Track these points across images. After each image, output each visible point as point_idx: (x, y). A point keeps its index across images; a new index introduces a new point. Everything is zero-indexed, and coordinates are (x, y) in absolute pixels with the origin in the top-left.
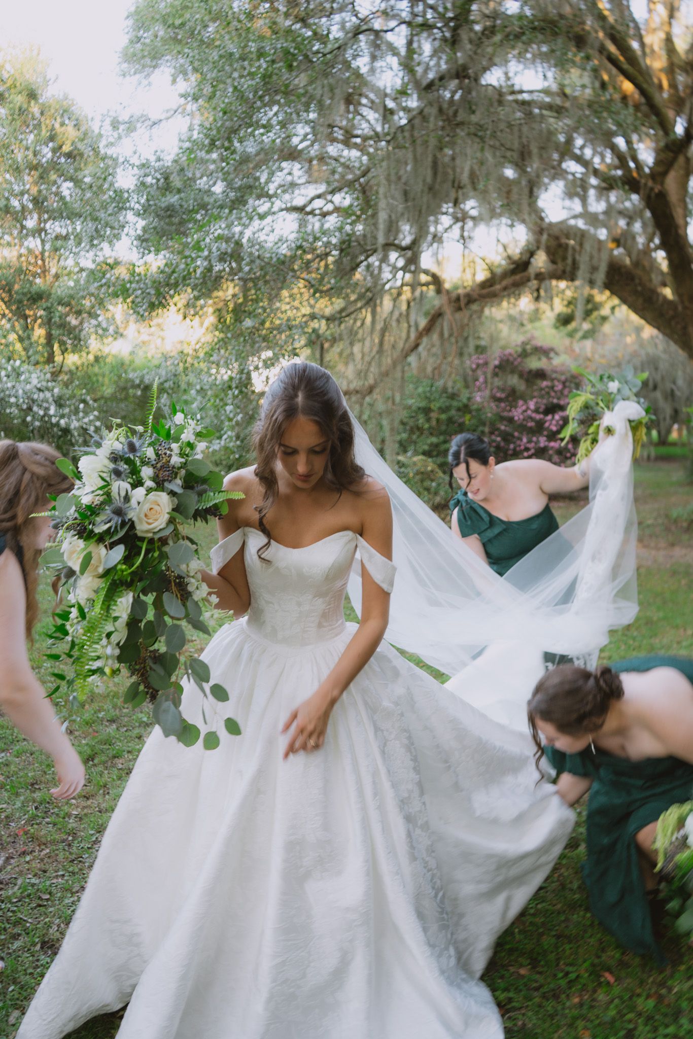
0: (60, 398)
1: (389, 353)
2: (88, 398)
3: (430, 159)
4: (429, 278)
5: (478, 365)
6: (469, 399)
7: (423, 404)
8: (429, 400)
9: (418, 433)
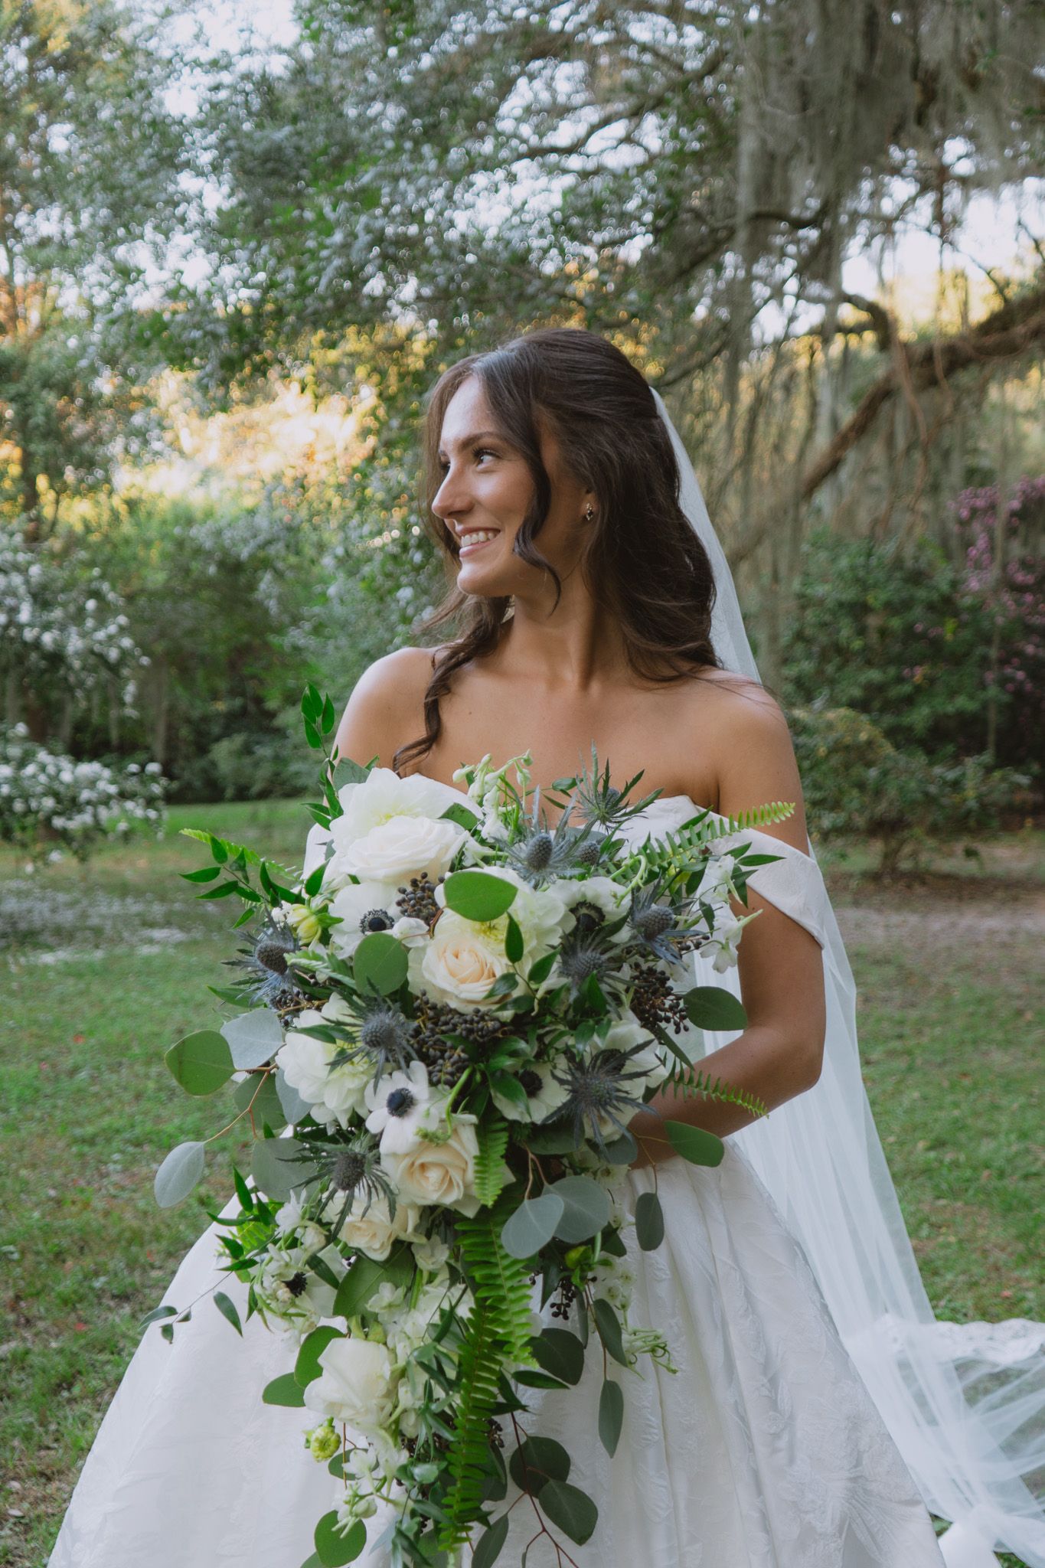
0: (44, 587)
1: (767, 462)
2: (105, 587)
3: (859, 16)
4: (863, 316)
5: (974, 512)
6: (954, 584)
7: (849, 595)
8: (864, 585)
9: (837, 660)
